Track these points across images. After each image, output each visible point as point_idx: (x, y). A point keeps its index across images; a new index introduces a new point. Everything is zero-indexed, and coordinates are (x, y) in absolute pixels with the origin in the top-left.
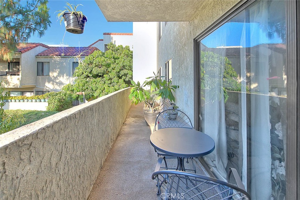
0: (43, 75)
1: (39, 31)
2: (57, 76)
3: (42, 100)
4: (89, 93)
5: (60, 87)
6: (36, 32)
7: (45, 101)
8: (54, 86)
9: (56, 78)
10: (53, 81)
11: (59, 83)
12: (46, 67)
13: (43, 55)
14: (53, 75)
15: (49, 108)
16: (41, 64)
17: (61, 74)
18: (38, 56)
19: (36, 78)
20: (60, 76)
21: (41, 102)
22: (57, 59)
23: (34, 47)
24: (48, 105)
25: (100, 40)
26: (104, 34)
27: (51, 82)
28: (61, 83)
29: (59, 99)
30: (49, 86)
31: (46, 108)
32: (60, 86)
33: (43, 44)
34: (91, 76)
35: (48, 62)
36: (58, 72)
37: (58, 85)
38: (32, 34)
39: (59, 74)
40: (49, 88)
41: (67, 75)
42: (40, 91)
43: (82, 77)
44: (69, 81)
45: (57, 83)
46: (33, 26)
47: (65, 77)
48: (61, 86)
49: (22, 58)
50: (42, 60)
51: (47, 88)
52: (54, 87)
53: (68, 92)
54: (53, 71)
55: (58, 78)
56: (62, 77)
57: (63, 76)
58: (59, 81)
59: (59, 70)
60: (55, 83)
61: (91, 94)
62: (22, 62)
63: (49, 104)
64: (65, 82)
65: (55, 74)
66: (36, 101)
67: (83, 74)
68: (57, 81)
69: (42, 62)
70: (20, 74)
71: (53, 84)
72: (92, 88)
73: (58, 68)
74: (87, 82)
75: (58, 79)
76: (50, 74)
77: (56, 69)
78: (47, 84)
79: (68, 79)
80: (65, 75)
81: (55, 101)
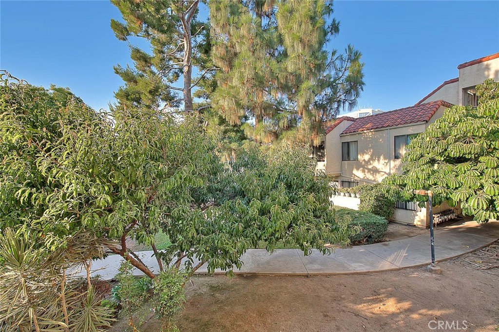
0: (349, 160)
1: (349, 101)
2: (369, 159)
3: (353, 195)
4: (440, 193)
5: (373, 177)
6: (347, 104)
7: (356, 197)
8: (365, 174)
9: (368, 162)
10: (363, 167)
11: (372, 170)
12: (352, 148)
13: (348, 132)
14: (363, 159)
15: (361, 207)
16: (346, 145)
17: (375, 156)
18: (343, 135)
19: (341, 164)
20: (374, 160)
21: (351, 196)
22: (369, 134)
23: (339, 124)
24: (361, 203)
25: (446, 83)
26: (461, 67)
27: (361, 169)
28: (375, 171)
29: (376, 196)
30: (359, 174)
31: (358, 206)
32: (374, 175)
33: (347, 117)
34: (443, 159)
35: (355, 141)
36: (370, 153)
37: (371, 173)
38: (341, 109)
39: (372, 156)
40: (358, 177)
41: (385, 158)
42: (346, 181)
43: (422, 161)
44: (388, 167)
45: (369, 170)
46: (343, 97)
47: (382, 161)
48: (376, 175)
49: (327, 140)
50: (348, 139)
51: (356, 178)
52: (364, 176)
53: (393, 187)
54: (363, 153)
55: (371, 162)
56: (376, 161)
57: (378, 160)
58: (372, 168)
59: (372, 150)
60: (366, 171)
61: (445, 195)
62: (327, 145)
63: (362, 201)
64: (382, 169)
65: (367, 157)
66: (345, 195)
67: (422, 156)
68: (370, 167)
69: (348, 143)
70: (325, 159)
71: (364, 171)
72: (447, 185)
73: (370, 148)
74: (434, 172)
75: (370, 164)
76: (359, 157)
77: (367, 150)
78: (355, 172)
79: (387, 165)
80: (382, 157)
81: (371, 199)
